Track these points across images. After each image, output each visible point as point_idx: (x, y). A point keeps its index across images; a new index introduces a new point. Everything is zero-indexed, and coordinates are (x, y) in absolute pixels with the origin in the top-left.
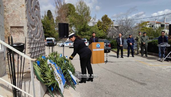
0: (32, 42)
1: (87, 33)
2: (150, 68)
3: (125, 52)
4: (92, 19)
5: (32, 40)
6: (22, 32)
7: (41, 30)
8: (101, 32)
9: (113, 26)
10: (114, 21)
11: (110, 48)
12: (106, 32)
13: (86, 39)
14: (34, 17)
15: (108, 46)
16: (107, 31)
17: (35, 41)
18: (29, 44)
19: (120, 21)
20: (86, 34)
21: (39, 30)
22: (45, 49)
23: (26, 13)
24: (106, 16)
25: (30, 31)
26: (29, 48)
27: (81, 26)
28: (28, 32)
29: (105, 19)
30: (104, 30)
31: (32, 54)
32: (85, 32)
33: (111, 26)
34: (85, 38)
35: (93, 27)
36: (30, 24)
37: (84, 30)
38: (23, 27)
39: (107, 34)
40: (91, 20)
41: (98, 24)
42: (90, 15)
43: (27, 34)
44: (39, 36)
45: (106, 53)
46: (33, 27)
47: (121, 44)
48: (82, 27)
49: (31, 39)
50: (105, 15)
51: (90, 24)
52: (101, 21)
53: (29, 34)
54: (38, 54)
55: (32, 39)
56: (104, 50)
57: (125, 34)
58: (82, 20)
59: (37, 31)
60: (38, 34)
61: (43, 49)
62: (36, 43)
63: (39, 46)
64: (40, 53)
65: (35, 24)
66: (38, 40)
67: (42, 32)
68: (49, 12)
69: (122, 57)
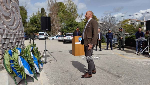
0: (5, 33)
17: (9, 32)
19: (105, 18)
21: (16, 22)
25: (2, 22)
31: (3, 45)
32: (73, 27)
35: (80, 23)
40: (78, 17)
41: (85, 21)
46: (7, 18)
48: (70, 23)
55: (4, 30)
58: (70, 17)
59: (13, 22)
62: (11, 35)
63: (16, 37)
64: (16, 45)
65: (10, 15)
66: (14, 31)
67: (20, 24)
68: (43, 9)
69: (100, 50)
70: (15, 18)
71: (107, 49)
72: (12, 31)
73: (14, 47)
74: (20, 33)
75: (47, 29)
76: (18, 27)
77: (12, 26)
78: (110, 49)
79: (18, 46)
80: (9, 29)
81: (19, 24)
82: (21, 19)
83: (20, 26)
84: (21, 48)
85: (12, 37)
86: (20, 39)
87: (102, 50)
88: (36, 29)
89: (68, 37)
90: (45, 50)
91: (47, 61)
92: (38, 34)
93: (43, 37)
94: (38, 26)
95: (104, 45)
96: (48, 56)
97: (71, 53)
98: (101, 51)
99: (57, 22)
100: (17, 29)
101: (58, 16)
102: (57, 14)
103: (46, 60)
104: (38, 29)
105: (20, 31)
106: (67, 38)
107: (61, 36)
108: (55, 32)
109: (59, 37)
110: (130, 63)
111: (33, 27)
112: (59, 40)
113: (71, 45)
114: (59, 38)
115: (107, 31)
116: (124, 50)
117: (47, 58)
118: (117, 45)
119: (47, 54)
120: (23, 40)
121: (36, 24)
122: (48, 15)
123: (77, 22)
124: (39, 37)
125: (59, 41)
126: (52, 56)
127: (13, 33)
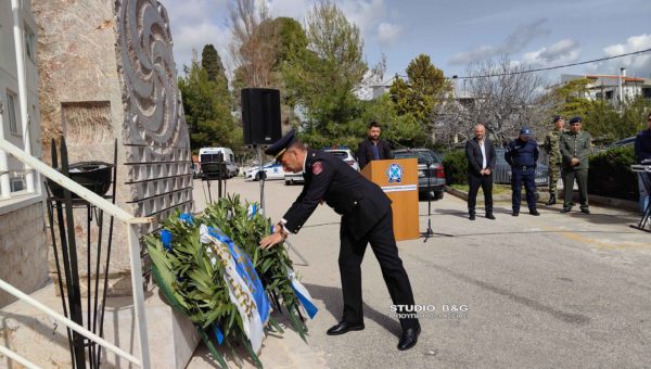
0: (144, 160)
1: (352, 125)
2: (603, 255)
3: (502, 195)
4: (369, 73)
5: (141, 153)
6: (103, 121)
7: (178, 116)
8: (406, 122)
9: (451, 99)
10: (455, 77)
11: (441, 181)
12: (425, 122)
13: (346, 148)
14: (148, 66)
15: (435, 173)
16: (429, 117)
17: (153, 156)
18: (131, 167)
19: (481, 78)
20: (347, 132)
21: (167, 116)
22: (191, 188)
23: (118, 51)
24: (424, 62)
25: (134, 119)
26: (131, 182)
27: (328, 101)
28: (127, 123)
29: (423, 71)
30: (416, 115)
31: (141, 205)
32: (346, 122)
33: (444, 99)
34: (342, 146)
35: (373, 102)
36: (135, 93)
37: (339, 115)
38: (109, 102)
39: (430, 128)
40: (365, 76)
41: (392, 92)
42: (363, 59)
43: (121, 129)
44: (168, 138)
45: (427, 203)
46: (146, 103)
47: (485, 165)
48: (332, 106)
49: (137, 150)
50: (421, 57)
51: (364, 93)
52: (405, 79)
53: (129, 130)
54: (164, 207)
55: (141, 148)
56: (420, 188)
57: (500, 126)
58: (333, 79)
59: (160, 118)
60: (165, 130)
61: (184, 186)
62: (159, 166)
63: (170, 174)
64: (173, 203)
65: (152, 94)
66: (166, 152)
67: (179, 122)
68: (209, 51)
69: (489, 216)
70: (164, 103)
71: (516, 211)
72: (159, 151)
74: (181, 159)
75: (268, 139)
76: (173, 134)
77: (159, 131)
79: (176, 207)
80: (152, 144)
81: (177, 124)
82: (179, 102)
83: (178, 128)
85: (161, 175)
86: (182, 180)
100: (172, 142)
102: (273, 68)
105: (179, 151)
118: (544, 191)
127: (163, 158)
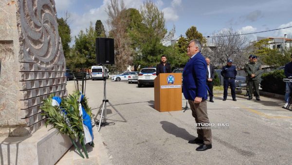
0: (33, 70)
1: (159, 57)
2: (267, 121)
4: (168, 34)
5: (31, 66)
8: (184, 56)
10: (208, 37)
17: (39, 68)
18: (23, 73)
19: (219, 37)
20: (156, 60)
21: (51, 50)
24: (193, 30)
25: (27, 50)
26: (23, 81)
29: (193, 34)
31: (29, 92)
32: (156, 56)
35: (169, 47)
36: (28, 37)
37: (153, 53)
38: (12, 41)
41: (179, 43)
43: (18, 54)
44: (51, 60)
46: (36, 42)
49: (28, 65)
51: (166, 43)
52: (185, 37)
53: (23, 55)
55: (31, 64)
58: (151, 36)
59: (46, 50)
60: (49, 56)
62: (43, 73)
63: (51, 77)
64: (52, 91)
65: (41, 38)
66: (49, 66)
67: (59, 52)
68: (99, 23)
69: (211, 101)
70: (49, 43)
71: (225, 99)
72: (44, 66)
73: (48, 95)
74: (59, 70)
75: (108, 62)
76: (55, 58)
77: (45, 56)
78: (229, 97)
79: (55, 93)
80: (40, 62)
81: (57, 53)
82: (59, 43)
83: (58, 55)
84: (61, 96)
85: (45, 78)
86: (59, 80)
87: (214, 100)
88: (87, 61)
89: (146, 74)
90: (103, 101)
91: (108, 121)
92: (89, 70)
93: (100, 75)
94: (90, 55)
95: (218, 91)
96: (109, 112)
97: (153, 107)
98: (213, 102)
99: (126, 46)
100: (53, 62)
101: (128, 34)
102: (126, 31)
103: (105, 120)
104: (89, 60)
105: (58, 66)
106: (144, 77)
107: (134, 74)
108: (122, 66)
109: (130, 75)
110: (272, 126)
111: (81, 57)
112: (130, 81)
113: (152, 90)
114: (129, 77)
115: (223, 62)
116: (258, 100)
117: (108, 116)
118: (244, 89)
119: (107, 108)
120: (65, 82)
121: (87, 52)
122: (108, 34)
123: (164, 45)
124: (93, 76)
125: (130, 83)
126: (117, 111)
127: (46, 70)
